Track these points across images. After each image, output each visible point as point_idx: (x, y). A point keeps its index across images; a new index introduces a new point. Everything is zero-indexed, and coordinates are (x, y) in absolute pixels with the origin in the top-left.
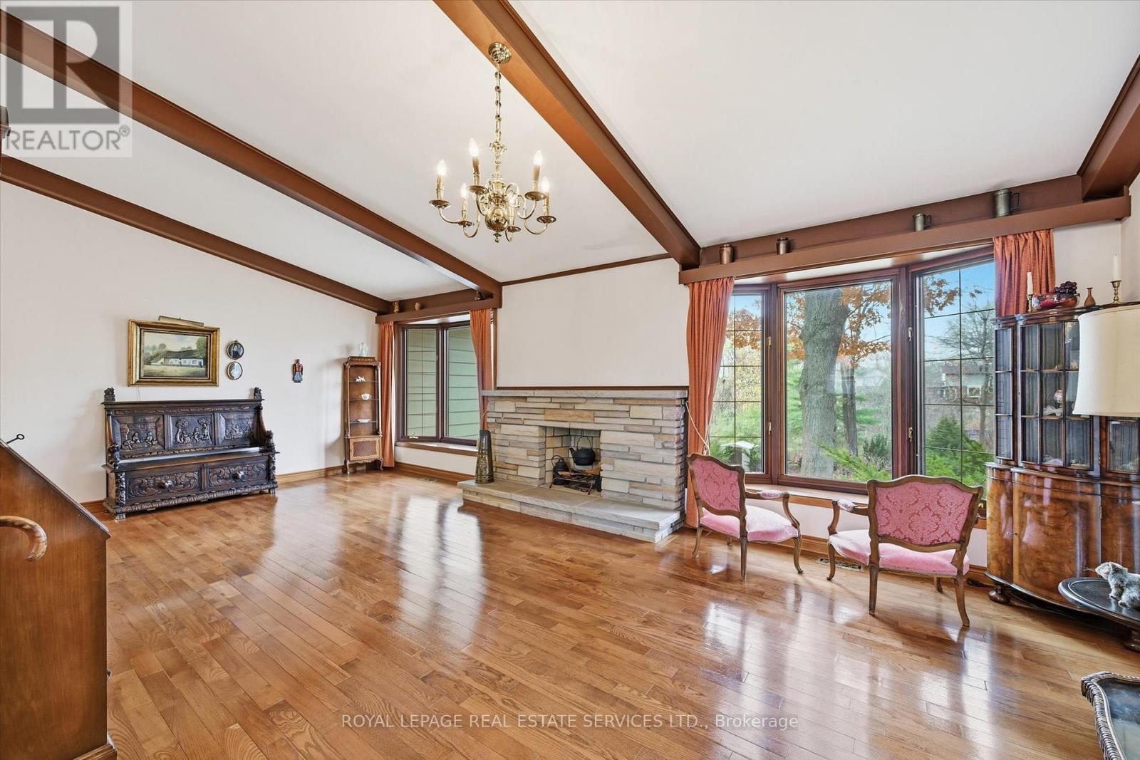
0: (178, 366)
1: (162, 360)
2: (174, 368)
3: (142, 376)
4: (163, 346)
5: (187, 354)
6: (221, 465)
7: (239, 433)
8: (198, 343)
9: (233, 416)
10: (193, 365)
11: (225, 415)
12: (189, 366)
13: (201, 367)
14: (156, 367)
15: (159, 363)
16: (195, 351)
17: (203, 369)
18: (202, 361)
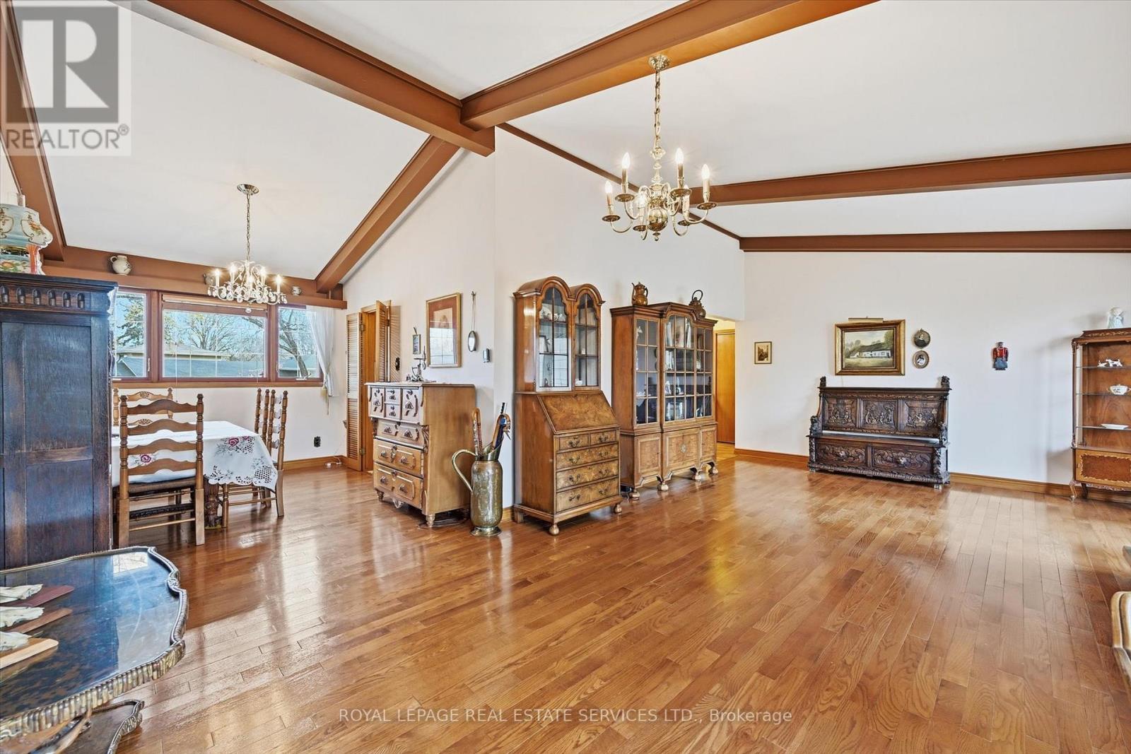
0: (869, 358)
1: (858, 354)
2: (866, 360)
3: (844, 366)
4: (858, 342)
5: (877, 347)
6: (884, 448)
7: (921, 422)
8: (886, 337)
9: (917, 404)
10: (882, 357)
11: (909, 403)
12: (878, 357)
13: (889, 357)
14: (853, 360)
15: (855, 356)
16: (883, 344)
17: (891, 359)
18: (889, 352)
